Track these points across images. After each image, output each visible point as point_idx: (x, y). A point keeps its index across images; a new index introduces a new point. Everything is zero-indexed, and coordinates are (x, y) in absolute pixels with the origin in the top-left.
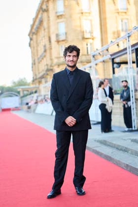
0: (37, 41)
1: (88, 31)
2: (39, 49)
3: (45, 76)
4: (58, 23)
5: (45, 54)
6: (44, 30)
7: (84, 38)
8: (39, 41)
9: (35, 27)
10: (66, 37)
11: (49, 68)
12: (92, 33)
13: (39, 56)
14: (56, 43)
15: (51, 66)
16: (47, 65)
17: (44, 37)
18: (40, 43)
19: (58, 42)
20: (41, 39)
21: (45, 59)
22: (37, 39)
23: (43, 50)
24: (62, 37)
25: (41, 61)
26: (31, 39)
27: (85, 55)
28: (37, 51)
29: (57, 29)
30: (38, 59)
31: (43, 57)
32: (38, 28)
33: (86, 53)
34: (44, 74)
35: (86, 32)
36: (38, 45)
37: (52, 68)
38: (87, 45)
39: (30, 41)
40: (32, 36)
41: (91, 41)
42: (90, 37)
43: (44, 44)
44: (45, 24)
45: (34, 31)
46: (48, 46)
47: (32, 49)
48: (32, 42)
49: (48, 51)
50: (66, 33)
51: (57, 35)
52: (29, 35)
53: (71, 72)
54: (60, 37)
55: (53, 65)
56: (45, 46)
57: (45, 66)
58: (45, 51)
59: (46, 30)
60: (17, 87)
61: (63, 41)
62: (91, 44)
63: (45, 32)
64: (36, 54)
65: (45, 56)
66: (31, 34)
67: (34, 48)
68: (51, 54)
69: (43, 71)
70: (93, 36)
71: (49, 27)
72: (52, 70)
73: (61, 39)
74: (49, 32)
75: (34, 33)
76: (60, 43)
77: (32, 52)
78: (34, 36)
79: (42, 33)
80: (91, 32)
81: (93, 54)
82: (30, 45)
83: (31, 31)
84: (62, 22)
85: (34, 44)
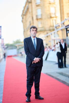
4: (37, 9)
5: (30, 26)
6: (30, 13)
7: (51, 17)
9: (25, 12)
10: (42, 17)
13: (27, 27)
17: (30, 17)
19: (37, 19)
22: (26, 18)
24: (39, 17)
26: (23, 18)
27: (52, 26)
28: (26, 24)
29: (37, 12)
30: (27, 29)
31: (29, 28)
32: (26, 12)
35: (52, 14)
36: (26, 21)
38: (53, 21)
41: (55, 18)
44: (30, 10)
45: (24, 14)
46: (32, 22)
50: (42, 15)
51: (37, 16)
52: (22, 16)
56: (30, 22)
58: (30, 24)
61: (40, 19)
62: (55, 20)
64: (25, 26)
70: (56, 16)
71: (32, 12)
74: (32, 14)
75: (24, 15)
77: (23, 25)
78: (24, 17)
79: (29, 15)
80: (55, 14)
82: (22, 21)
83: (22, 14)
84: (39, 8)
85: (24, 21)
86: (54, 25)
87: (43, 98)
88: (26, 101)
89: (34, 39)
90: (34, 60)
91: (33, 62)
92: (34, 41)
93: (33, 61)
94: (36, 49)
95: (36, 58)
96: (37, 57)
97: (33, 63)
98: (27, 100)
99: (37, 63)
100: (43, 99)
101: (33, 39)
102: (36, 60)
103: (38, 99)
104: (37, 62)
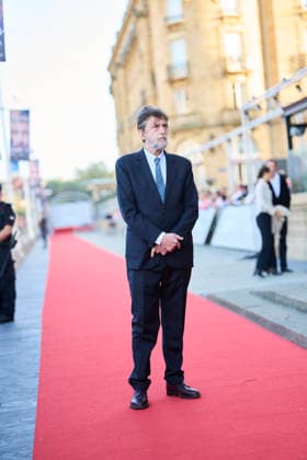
0: (126, 84)
2: (131, 99)
4: (171, 41)
6: (141, 56)
7: (226, 73)
8: (129, 83)
9: (121, 51)
10: (189, 71)
12: (244, 61)
13: (131, 114)
14: (166, 86)
18: (133, 86)
19: (171, 82)
20: (134, 76)
22: (126, 77)
23: (139, 101)
24: (180, 73)
26: (114, 78)
27: (230, 110)
28: (127, 103)
29: (169, 54)
32: (128, 54)
33: (231, 105)
35: (231, 58)
36: (128, 90)
38: (234, 87)
39: (112, 84)
40: (117, 70)
41: (241, 78)
42: (239, 70)
43: (140, 88)
44: (142, 45)
45: (118, 59)
46: (149, 93)
47: (117, 98)
48: (115, 84)
50: (188, 64)
51: (169, 69)
52: (109, 69)
54: (175, 72)
56: (143, 93)
59: (145, 58)
61: (182, 80)
62: (243, 86)
63: (142, 62)
64: (124, 109)
66: (114, 67)
70: (245, 68)
71: (150, 52)
73: (177, 77)
74: (151, 62)
75: (118, 65)
76: (177, 85)
77: (117, 106)
78: (120, 72)
79: (137, 65)
80: (241, 60)
81: (245, 108)
82: (112, 92)
83: (113, 61)
84: (179, 39)
85: (120, 87)
86: (240, 105)
87: (198, 393)
88: (133, 404)
89: (157, 161)
90: (158, 242)
91: (153, 250)
92: (158, 169)
93: (155, 245)
94: (163, 198)
95: (163, 234)
96: (167, 232)
97: (152, 255)
98: (134, 401)
99: (168, 253)
100: (197, 396)
101: (150, 158)
102: (167, 240)
103: (177, 395)
104: (169, 249)
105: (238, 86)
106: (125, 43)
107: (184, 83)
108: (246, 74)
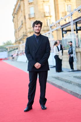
0: (17, 18)
1: (47, 12)
2: (19, 23)
3: (22, 39)
4: (30, 7)
5: (22, 26)
6: (22, 12)
7: (45, 16)
8: (18, 19)
9: (16, 10)
10: (35, 16)
11: (25, 34)
12: (50, 13)
13: (19, 27)
14: (29, 19)
15: (26, 33)
16: (24, 32)
17: (21, 16)
18: (19, 19)
19: (30, 18)
20: (20, 17)
21: (22, 29)
23: (21, 24)
25: (20, 30)
26: (14, 17)
28: (17, 24)
29: (29, 11)
30: (18, 29)
31: (21, 28)
32: (18, 11)
33: (46, 25)
34: (22, 38)
35: (46, 13)
36: (18, 21)
37: (26, 34)
38: (47, 20)
39: (13, 19)
40: (15, 15)
42: (48, 15)
43: (21, 20)
44: (22, 8)
45: (15, 12)
46: (24, 21)
47: (15, 23)
48: (14, 19)
49: (24, 24)
50: (34, 14)
51: (29, 15)
52: (13, 15)
53: (37, 36)
54: (31, 16)
55: (27, 33)
56: (22, 21)
57: (22, 33)
58: (22, 24)
59: (23, 12)
60: (6, 46)
61: (33, 18)
62: (49, 20)
63: (22, 13)
64: (17, 26)
65: (22, 27)
66: (14, 14)
67: (16, 22)
68: (26, 26)
69: (21, 36)
70: (50, 15)
71: (24, 10)
72: (26, 35)
73: (31, 17)
75: (15, 14)
76: (31, 19)
77: (14, 25)
79: (20, 14)
81: (51, 26)
82: (13, 21)
83: (14, 13)
84: (32, 7)
86: (48, 25)
105: (48, 20)
106: (17, 8)
107: (33, 19)
108: (50, 17)
